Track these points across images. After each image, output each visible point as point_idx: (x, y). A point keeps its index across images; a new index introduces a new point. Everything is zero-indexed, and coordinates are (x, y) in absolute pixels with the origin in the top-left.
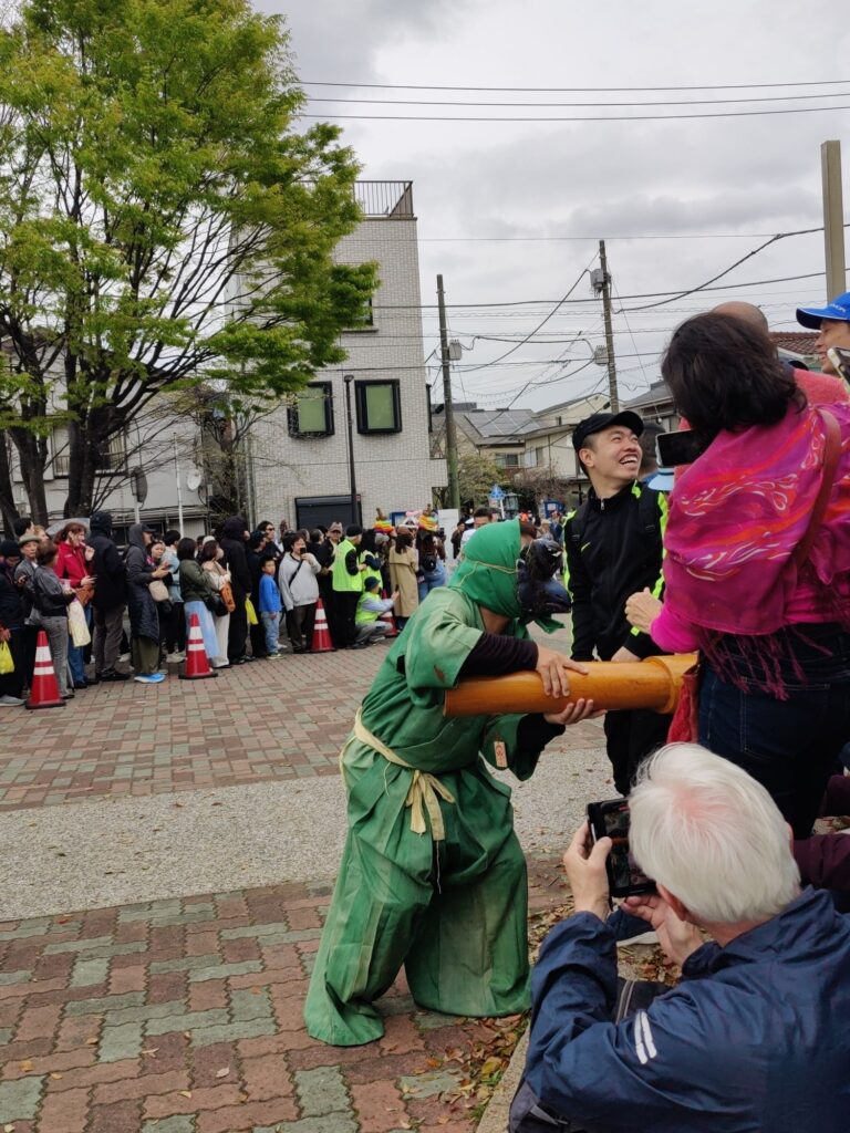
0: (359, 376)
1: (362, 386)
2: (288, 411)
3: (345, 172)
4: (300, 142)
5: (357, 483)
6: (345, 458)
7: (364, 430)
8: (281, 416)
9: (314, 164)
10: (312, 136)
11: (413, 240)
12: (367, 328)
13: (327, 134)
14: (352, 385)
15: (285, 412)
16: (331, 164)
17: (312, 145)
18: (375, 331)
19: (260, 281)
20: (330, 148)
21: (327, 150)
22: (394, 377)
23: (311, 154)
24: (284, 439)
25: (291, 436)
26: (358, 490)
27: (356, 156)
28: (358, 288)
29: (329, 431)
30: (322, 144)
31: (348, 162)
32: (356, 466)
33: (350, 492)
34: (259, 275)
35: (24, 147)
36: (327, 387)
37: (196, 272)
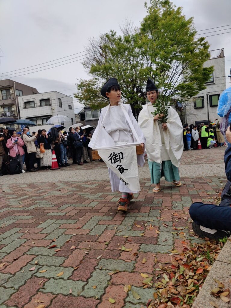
0: (210, 94)
1: (211, 96)
2: (194, 103)
3: (206, 47)
4: (196, 42)
5: (209, 117)
6: (207, 112)
7: (211, 106)
8: (193, 104)
9: (199, 47)
10: (199, 41)
11: (224, 62)
12: (212, 83)
13: (202, 39)
14: (208, 96)
15: (193, 103)
16: (203, 46)
17: (199, 42)
18: (214, 84)
19: (187, 75)
20: (203, 42)
21: (202, 43)
22: (219, 93)
23: (199, 44)
24: (193, 109)
25: (195, 108)
26: (210, 119)
27: (209, 43)
28: (209, 71)
29: (203, 107)
30: (201, 42)
31: (207, 45)
32: (209, 114)
33: (207, 119)
34: (187, 73)
36: (203, 97)
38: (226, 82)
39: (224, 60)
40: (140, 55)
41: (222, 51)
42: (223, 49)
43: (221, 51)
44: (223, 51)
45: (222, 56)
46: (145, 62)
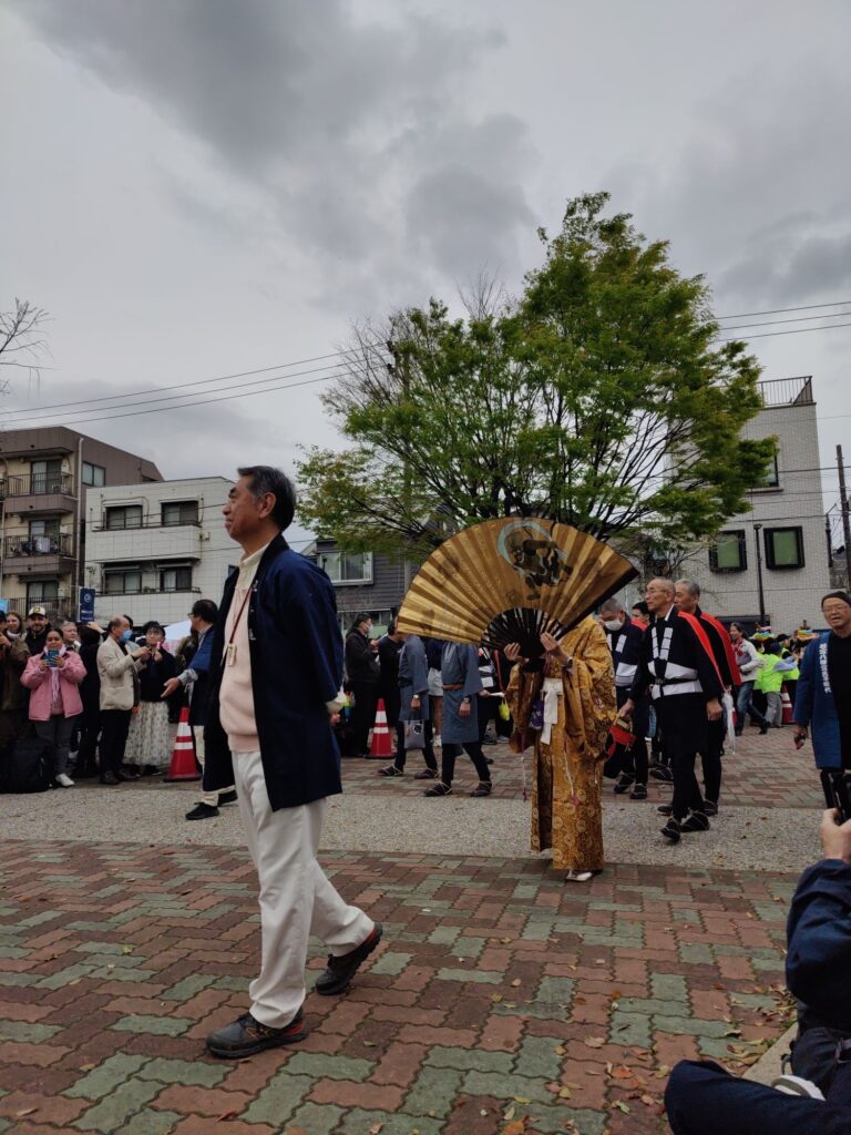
0: (767, 525)
1: (769, 533)
2: (710, 552)
3: (749, 373)
4: (714, 356)
5: (766, 606)
6: (756, 587)
7: (772, 566)
8: (705, 555)
9: (726, 371)
10: (724, 351)
11: (814, 420)
12: (774, 488)
13: (735, 348)
14: (761, 532)
15: (707, 552)
16: (739, 369)
17: (723, 357)
18: (781, 491)
19: (683, 457)
20: (738, 357)
21: (735, 360)
22: (797, 525)
23: (723, 364)
24: (707, 574)
25: (712, 570)
26: (767, 612)
27: (758, 361)
28: (762, 456)
29: (742, 567)
30: (731, 357)
31: (752, 367)
32: (765, 594)
33: (758, 613)
34: (683, 452)
35: (525, 385)
36: (741, 534)
37: (638, 455)
38: (823, 490)
39: (814, 413)
40: (522, 383)
41: (806, 384)
42: (810, 377)
43: (801, 384)
44: (808, 384)
45: (805, 400)
46: (539, 406)
